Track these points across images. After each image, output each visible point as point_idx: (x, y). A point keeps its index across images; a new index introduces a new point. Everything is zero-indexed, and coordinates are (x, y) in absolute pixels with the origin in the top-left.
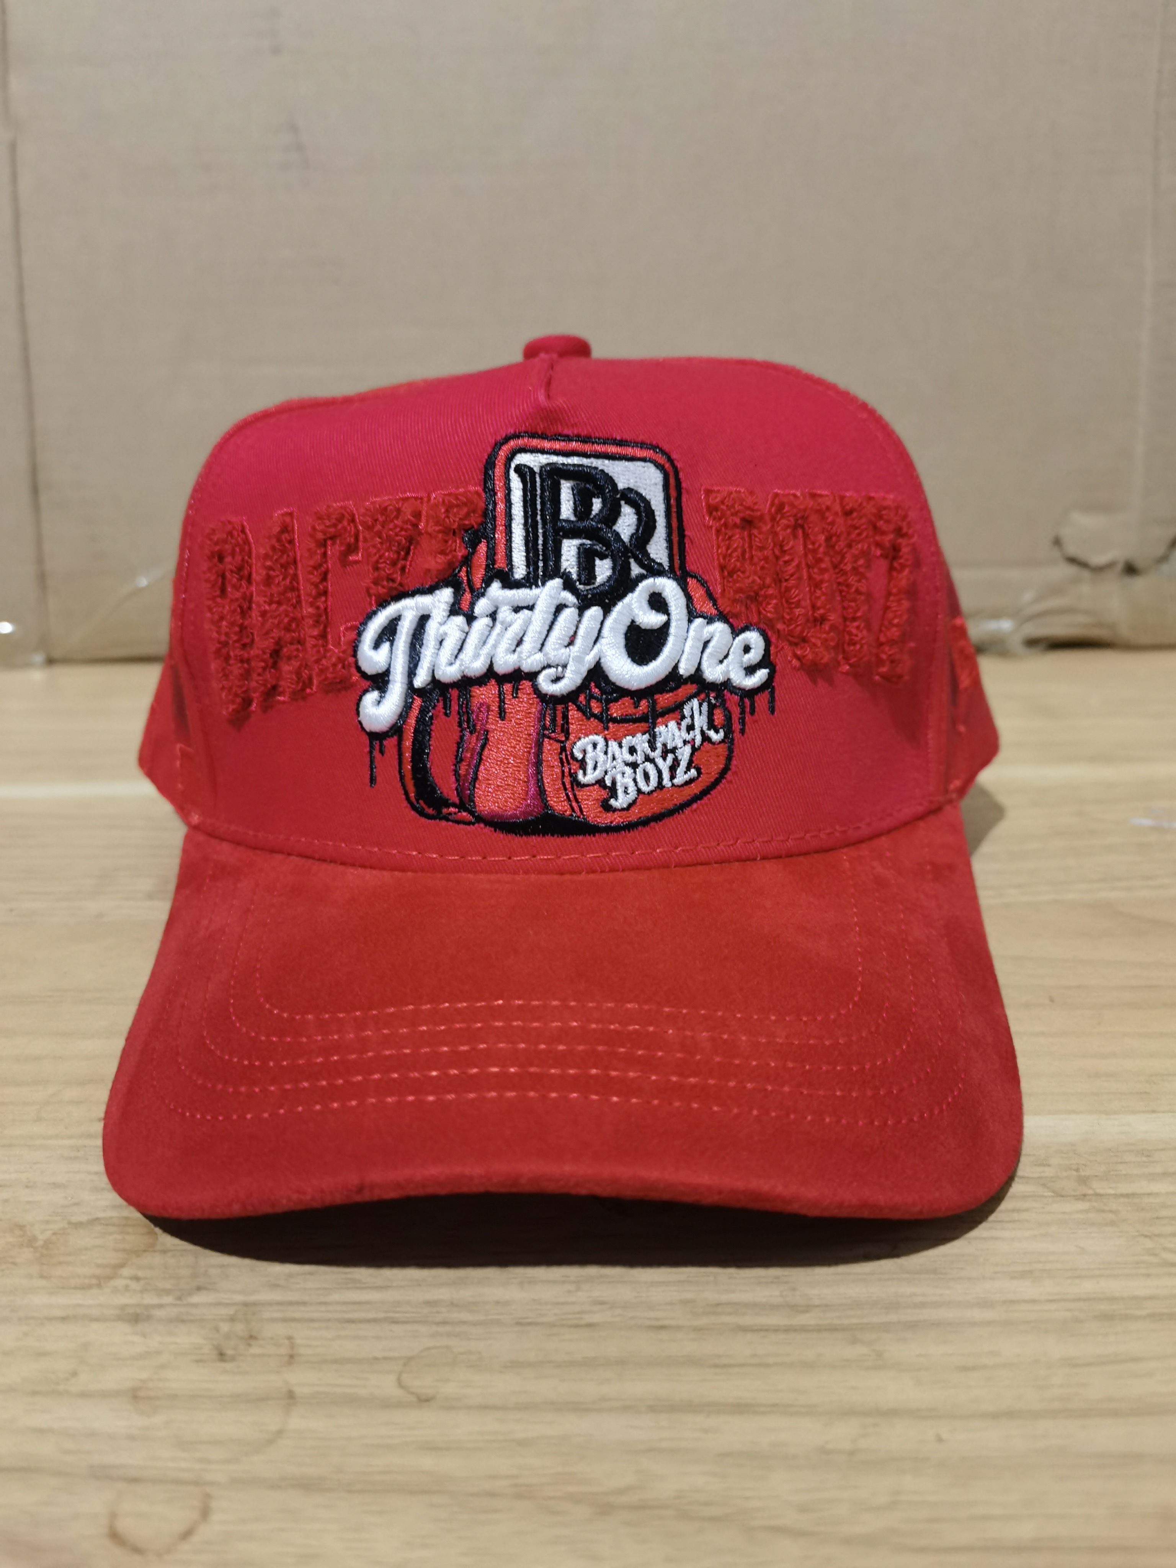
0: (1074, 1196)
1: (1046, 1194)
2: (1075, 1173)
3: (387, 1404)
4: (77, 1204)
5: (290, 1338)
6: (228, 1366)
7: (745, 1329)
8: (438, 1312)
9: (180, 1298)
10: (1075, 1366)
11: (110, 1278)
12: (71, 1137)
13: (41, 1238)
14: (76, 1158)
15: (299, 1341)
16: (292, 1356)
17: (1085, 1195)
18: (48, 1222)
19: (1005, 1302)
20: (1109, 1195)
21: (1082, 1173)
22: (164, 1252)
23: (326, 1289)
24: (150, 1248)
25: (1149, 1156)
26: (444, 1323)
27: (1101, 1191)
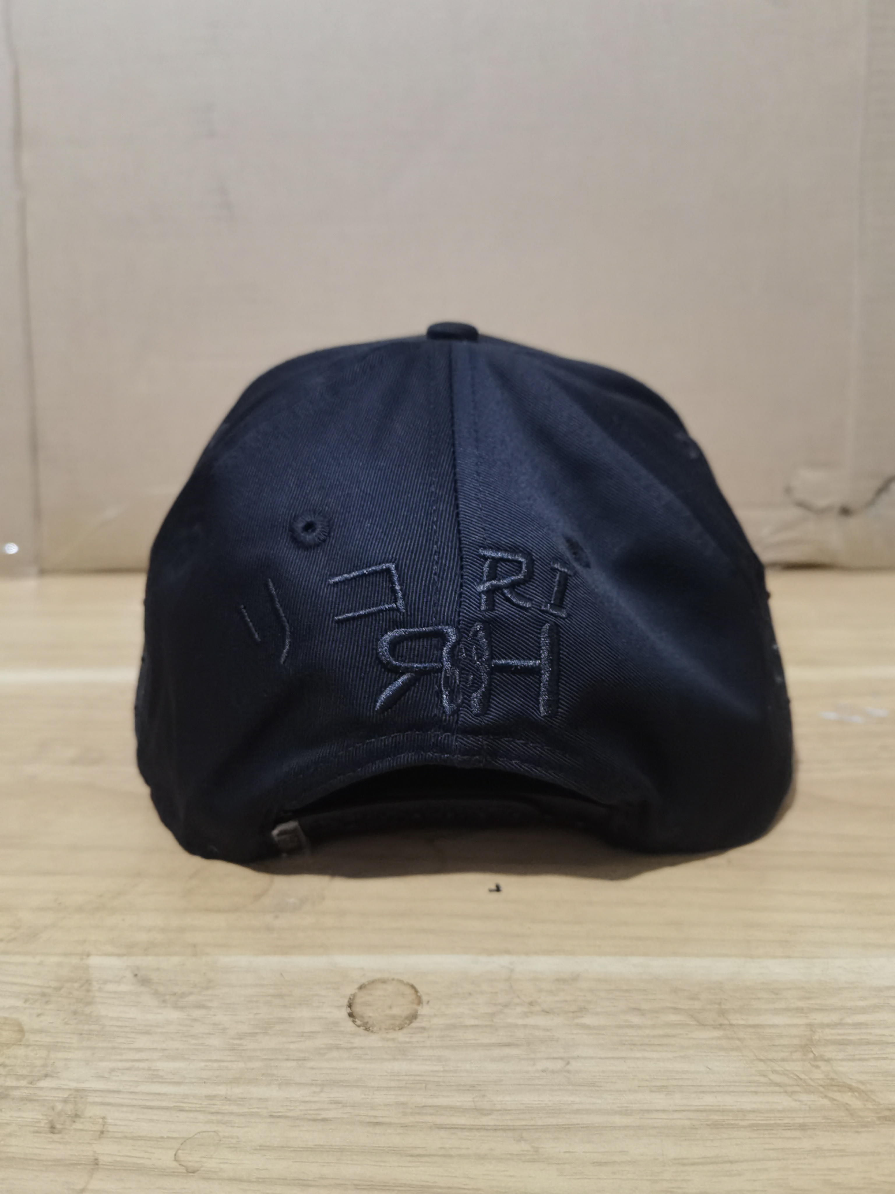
0: (712, 1025)
1: (692, 1023)
2: (716, 1006)
3: (164, 1173)
5: (104, 1118)
6: (56, 1137)
7: (440, 1127)
8: (214, 1105)
9: (31, 1083)
10: (684, 1165)
15: (109, 1121)
16: (102, 1132)
17: (721, 1025)
19: (641, 1110)
20: (739, 1025)
21: (723, 1007)
22: (27, 1046)
23: (136, 1081)
25: (777, 994)
26: (217, 1113)
27: (735, 1022)
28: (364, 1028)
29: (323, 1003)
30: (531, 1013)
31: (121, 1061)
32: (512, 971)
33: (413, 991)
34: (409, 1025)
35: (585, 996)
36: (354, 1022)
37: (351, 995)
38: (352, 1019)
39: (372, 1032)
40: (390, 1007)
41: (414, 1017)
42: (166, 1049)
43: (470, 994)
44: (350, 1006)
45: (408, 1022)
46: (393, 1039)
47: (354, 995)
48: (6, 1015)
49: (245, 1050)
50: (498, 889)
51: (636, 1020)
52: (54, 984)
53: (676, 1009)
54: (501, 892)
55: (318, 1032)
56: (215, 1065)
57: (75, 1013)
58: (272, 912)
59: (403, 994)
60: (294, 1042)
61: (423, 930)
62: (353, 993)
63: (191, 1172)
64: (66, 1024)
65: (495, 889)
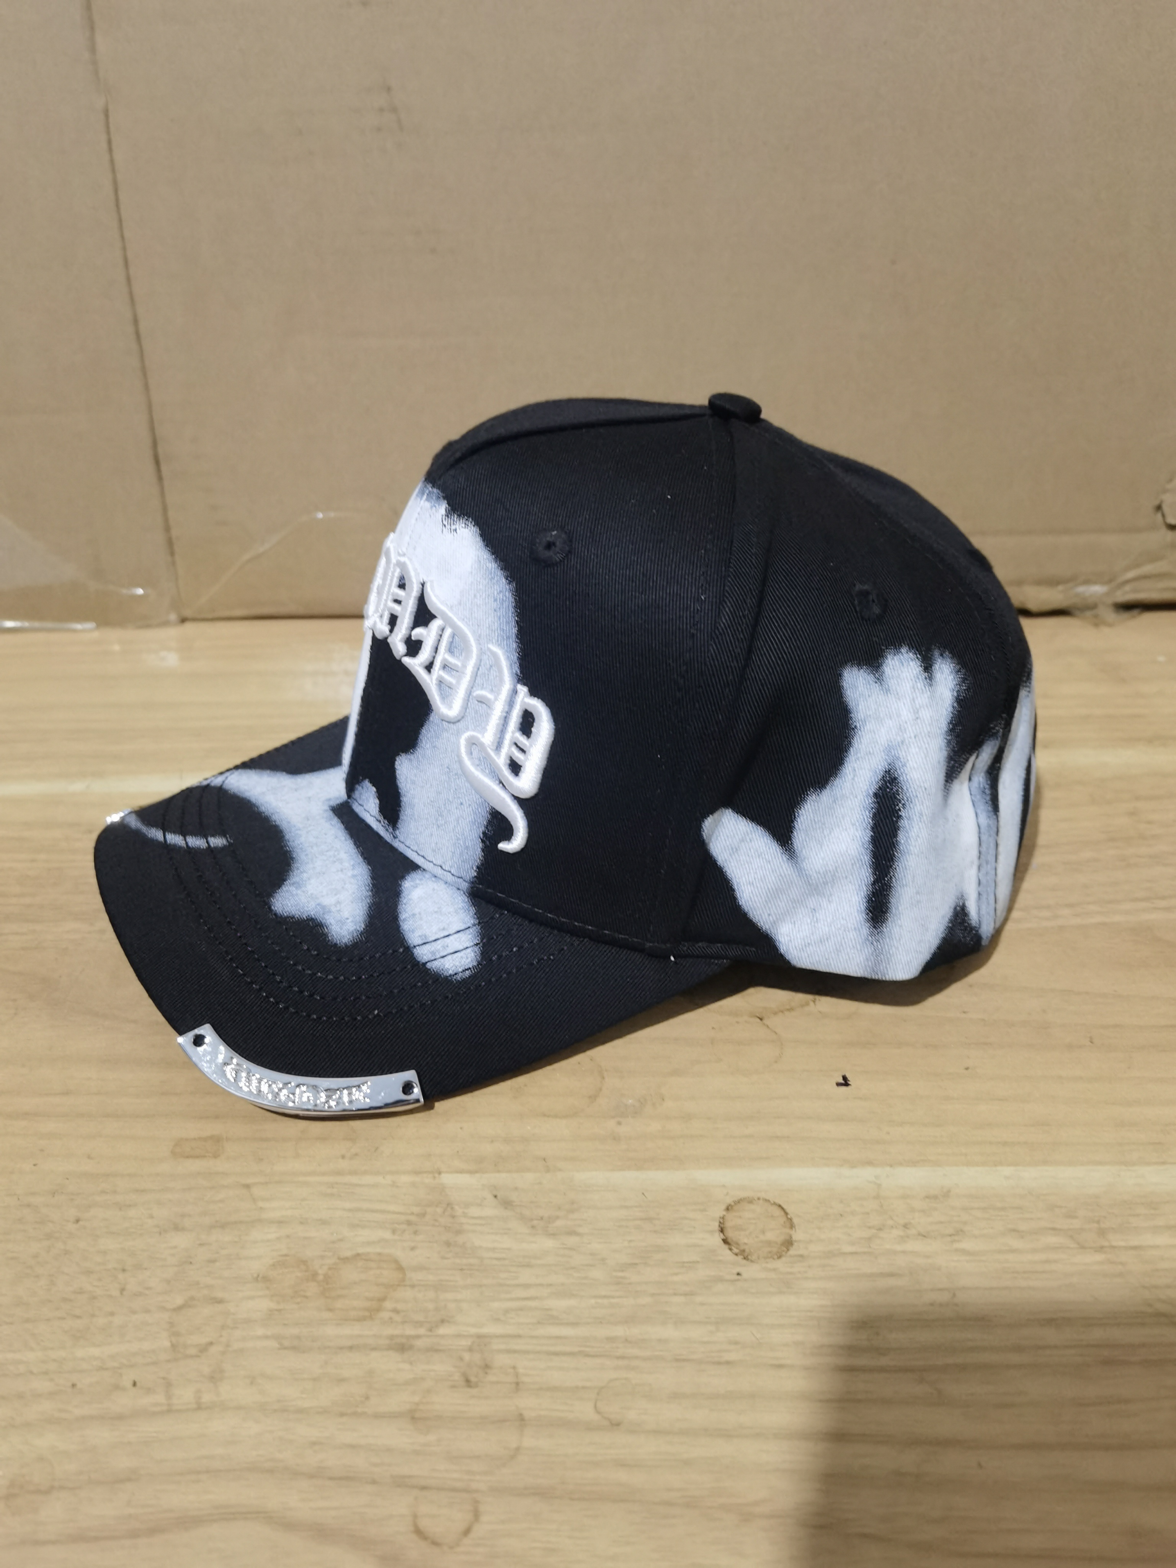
0: (1093, 1248)
1: (1073, 1246)
2: (1096, 1225)
3: (590, 1427)
4: (341, 1240)
5: (514, 1368)
6: (474, 1391)
8: (617, 1348)
9: (430, 1330)
10: (1082, 1405)
11: (379, 1310)
12: (324, 1174)
13: (321, 1271)
14: (332, 1195)
15: (521, 1371)
16: (517, 1384)
17: (1102, 1247)
18: (322, 1257)
19: (1034, 1347)
20: (1122, 1247)
21: (1103, 1226)
22: (413, 1286)
23: (533, 1324)
24: (401, 1284)
25: (1156, 1209)
26: (622, 1357)
27: (1114, 1244)
28: (742, 1257)
29: (694, 1228)
30: (908, 1237)
31: (511, 1300)
32: (879, 1186)
33: (782, 1213)
34: (786, 1253)
35: (959, 1216)
36: (730, 1249)
37: (720, 1218)
38: (726, 1247)
39: (752, 1261)
40: (763, 1232)
41: (789, 1243)
42: (551, 1285)
43: (841, 1215)
44: (722, 1230)
45: (785, 1249)
46: (774, 1270)
47: (723, 1218)
48: (378, 1250)
49: (630, 1284)
50: (845, 1082)
51: (1015, 1243)
52: (416, 1210)
53: (1054, 1229)
54: (849, 1086)
55: (698, 1262)
56: (606, 1301)
57: (448, 1244)
58: (613, 1117)
59: (772, 1216)
60: (676, 1274)
61: (777, 1137)
62: (722, 1216)
63: (615, 1425)
64: (443, 1258)
65: (843, 1082)
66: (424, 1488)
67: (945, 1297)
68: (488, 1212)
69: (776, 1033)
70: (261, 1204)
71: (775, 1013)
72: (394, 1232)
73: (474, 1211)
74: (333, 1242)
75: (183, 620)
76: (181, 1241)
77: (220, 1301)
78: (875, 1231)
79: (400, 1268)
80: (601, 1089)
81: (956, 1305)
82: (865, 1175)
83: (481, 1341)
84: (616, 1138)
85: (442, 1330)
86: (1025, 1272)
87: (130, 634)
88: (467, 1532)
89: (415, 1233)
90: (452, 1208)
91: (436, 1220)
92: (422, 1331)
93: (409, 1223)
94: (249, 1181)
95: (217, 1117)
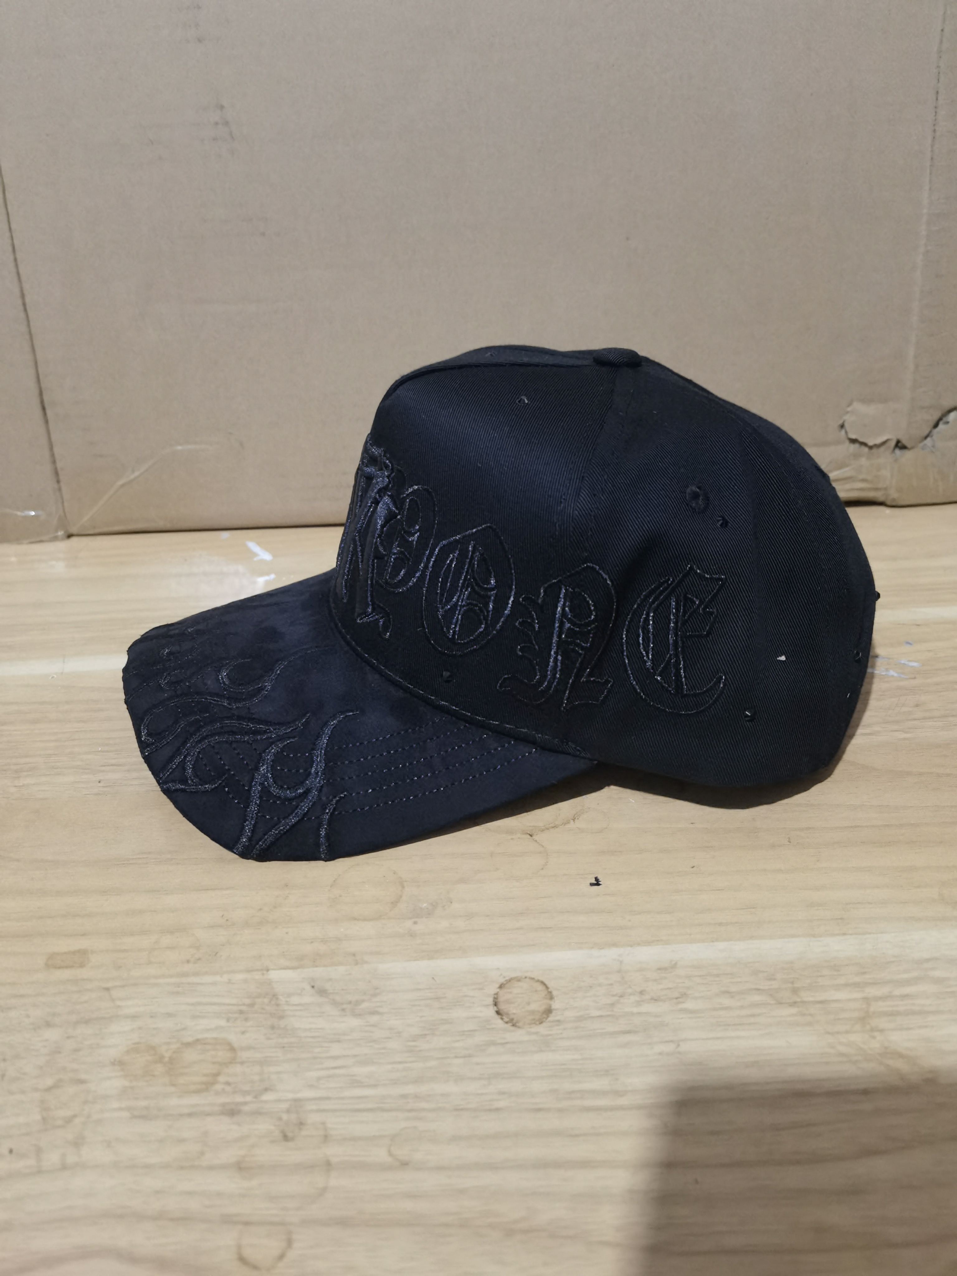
0: (788, 1003)
1: (772, 1002)
2: (790, 985)
3: (384, 1168)
4: (184, 1029)
5: (323, 1123)
6: (290, 1144)
7: (588, 1109)
8: (407, 1103)
9: (256, 1097)
10: (777, 1130)
11: (213, 1084)
12: (171, 976)
13: (167, 1055)
14: (178, 993)
15: (329, 1126)
16: (326, 1136)
17: (795, 1002)
18: (168, 1044)
20: (810, 1002)
21: (796, 985)
22: (242, 1063)
23: (340, 1087)
24: (233, 1061)
25: (838, 971)
26: (412, 1110)
27: (805, 999)
28: (511, 1024)
29: (474, 1003)
30: (643, 1001)
31: (323, 1069)
32: (621, 962)
33: (544, 988)
34: (547, 1019)
35: (684, 983)
36: (502, 1019)
37: (495, 994)
38: (498, 1017)
39: (519, 1027)
40: (529, 1004)
41: (549, 1011)
42: (355, 1056)
43: (591, 987)
44: (496, 1004)
45: (545, 1016)
46: (537, 1033)
47: (497, 994)
48: (214, 1035)
49: (420, 1051)
50: (597, 883)
51: (727, 1002)
52: (247, 1001)
53: (758, 990)
54: (600, 886)
55: (475, 1031)
56: (400, 1066)
57: (273, 1027)
58: (410, 918)
59: (536, 991)
60: (458, 1041)
61: (542, 928)
62: (496, 992)
63: (405, 1164)
64: (269, 1039)
65: (595, 882)
66: (247, 1224)
67: (671, 1047)
68: (306, 999)
69: (543, 847)
70: (118, 1003)
71: (543, 831)
72: (228, 1020)
73: (295, 1000)
74: (178, 1031)
75: (70, 536)
76: (52, 1035)
77: (82, 1082)
78: (617, 998)
79: (232, 1049)
80: (401, 897)
81: (680, 1053)
82: (611, 954)
83: (298, 1103)
84: (412, 935)
85: (266, 1097)
86: (734, 1025)
87: (24, 548)
88: (281, 1257)
89: (246, 1020)
90: (277, 999)
91: (263, 1009)
92: (248, 1098)
93: (241, 1012)
94: (109, 985)
95: (83, 935)
